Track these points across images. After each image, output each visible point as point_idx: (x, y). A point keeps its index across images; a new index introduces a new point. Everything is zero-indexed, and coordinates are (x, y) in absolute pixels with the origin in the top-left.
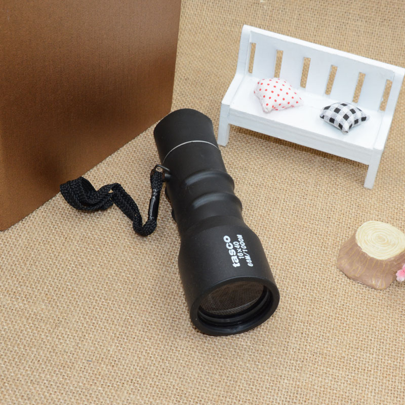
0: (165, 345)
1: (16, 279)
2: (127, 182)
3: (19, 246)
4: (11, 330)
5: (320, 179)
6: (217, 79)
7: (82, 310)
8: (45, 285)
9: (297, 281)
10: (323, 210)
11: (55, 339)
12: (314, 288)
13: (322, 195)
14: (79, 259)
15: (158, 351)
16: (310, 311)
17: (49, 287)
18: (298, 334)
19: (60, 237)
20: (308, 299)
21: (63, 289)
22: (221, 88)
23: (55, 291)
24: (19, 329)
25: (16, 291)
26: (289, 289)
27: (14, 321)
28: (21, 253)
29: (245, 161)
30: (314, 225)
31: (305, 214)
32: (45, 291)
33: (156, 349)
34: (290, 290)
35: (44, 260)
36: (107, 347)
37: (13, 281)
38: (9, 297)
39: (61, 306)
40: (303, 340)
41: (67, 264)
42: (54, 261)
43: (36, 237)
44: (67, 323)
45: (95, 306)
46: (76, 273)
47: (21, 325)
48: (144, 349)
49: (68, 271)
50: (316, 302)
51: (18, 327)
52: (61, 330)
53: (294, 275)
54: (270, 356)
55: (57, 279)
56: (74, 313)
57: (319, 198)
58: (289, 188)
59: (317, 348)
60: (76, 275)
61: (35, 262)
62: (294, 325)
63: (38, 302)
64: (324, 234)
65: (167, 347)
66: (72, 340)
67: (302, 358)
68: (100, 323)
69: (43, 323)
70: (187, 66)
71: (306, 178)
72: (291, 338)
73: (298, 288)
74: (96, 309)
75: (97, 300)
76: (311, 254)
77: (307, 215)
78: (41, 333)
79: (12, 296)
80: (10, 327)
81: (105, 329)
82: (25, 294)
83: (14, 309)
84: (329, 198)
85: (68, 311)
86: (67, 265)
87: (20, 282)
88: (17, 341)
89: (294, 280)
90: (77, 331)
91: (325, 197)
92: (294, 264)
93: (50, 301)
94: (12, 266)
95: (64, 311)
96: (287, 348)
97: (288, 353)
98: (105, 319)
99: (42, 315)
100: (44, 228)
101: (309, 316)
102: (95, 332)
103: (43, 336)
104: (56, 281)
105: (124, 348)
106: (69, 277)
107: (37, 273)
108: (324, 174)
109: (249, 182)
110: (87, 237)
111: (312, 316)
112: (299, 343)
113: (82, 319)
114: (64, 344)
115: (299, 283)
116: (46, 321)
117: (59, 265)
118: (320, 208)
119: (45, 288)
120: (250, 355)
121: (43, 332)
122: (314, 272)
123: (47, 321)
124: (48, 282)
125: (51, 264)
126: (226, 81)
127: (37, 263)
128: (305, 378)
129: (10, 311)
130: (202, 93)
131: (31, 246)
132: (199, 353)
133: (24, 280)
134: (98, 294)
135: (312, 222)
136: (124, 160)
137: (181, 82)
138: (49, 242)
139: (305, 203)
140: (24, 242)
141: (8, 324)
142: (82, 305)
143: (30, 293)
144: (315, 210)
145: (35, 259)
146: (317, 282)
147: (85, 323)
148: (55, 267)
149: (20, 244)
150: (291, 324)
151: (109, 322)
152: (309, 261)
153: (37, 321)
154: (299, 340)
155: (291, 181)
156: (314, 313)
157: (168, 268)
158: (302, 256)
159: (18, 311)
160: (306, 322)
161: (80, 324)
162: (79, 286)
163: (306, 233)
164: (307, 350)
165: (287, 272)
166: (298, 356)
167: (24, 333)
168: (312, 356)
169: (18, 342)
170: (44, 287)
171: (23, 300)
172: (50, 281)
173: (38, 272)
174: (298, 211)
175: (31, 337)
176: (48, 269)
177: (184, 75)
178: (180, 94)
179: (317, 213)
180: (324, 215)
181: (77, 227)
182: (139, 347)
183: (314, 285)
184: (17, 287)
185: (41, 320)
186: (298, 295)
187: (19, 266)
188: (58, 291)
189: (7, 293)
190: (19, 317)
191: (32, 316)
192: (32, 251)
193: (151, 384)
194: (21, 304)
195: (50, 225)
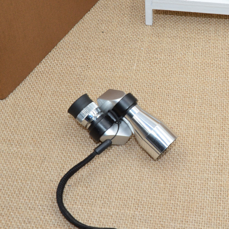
0: (122, 166)
1: (9, 130)
2: (80, 46)
3: (8, 104)
4: (10, 169)
5: (218, 27)
7: (60, 147)
8: (30, 131)
9: (211, 106)
10: (223, 49)
11: (43, 172)
12: (223, 109)
13: (221, 38)
14: (53, 109)
15: (118, 171)
16: (222, 127)
17: (34, 133)
18: (216, 145)
19: (37, 94)
20: (220, 118)
21: (44, 133)
23: (39, 135)
24: (16, 168)
25: (10, 139)
26: (206, 112)
27: (12, 162)
28: (10, 109)
29: (163, 20)
30: (218, 62)
31: (210, 54)
32: (31, 136)
33: (116, 170)
34: (207, 113)
35: (27, 113)
37: (7, 132)
38: (5, 144)
39: (44, 146)
40: (220, 149)
41: (44, 113)
42: (35, 113)
43: (20, 96)
44: (50, 158)
45: (68, 142)
46: (52, 120)
47: (17, 164)
48: (107, 171)
49: (46, 119)
50: (226, 119)
51: (15, 167)
52: (46, 165)
53: (208, 101)
54: (198, 164)
55: (39, 126)
56: (54, 150)
57: (219, 41)
58: (197, 36)
60: (52, 121)
61: (21, 115)
62: (212, 139)
63: (27, 145)
64: (226, 67)
65: (123, 167)
66: (55, 171)
67: (221, 163)
68: (73, 155)
69: (33, 160)
71: (208, 28)
72: (211, 149)
73: (212, 110)
74: (70, 145)
75: (69, 138)
76: (218, 84)
77: (212, 54)
78: (32, 169)
79: (7, 143)
80: (9, 167)
81: (77, 159)
82: (17, 140)
83: (11, 153)
84: (227, 40)
85: (50, 149)
86: (44, 115)
87: (12, 132)
88: (15, 177)
89: (208, 105)
90: (58, 163)
91: (223, 39)
92: (207, 93)
93: (36, 143)
94: (5, 120)
95: (46, 150)
96: (210, 156)
97: (211, 160)
98: (77, 152)
99: (31, 155)
100: (24, 89)
101: (222, 130)
102: (71, 163)
103: (34, 171)
104: (38, 127)
105: (93, 172)
106: (47, 123)
107: (24, 123)
108: (220, 22)
109: (168, 35)
110: (57, 91)
111: (225, 130)
112: (218, 152)
113: (60, 154)
114: (49, 175)
115: (212, 106)
116: (34, 159)
117: (39, 115)
118: (220, 49)
119: (31, 133)
120: (184, 165)
121: (33, 167)
122: (222, 97)
123: (36, 159)
124: (32, 129)
125: (33, 115)
127: (23, 116)
128: (225, 179)
129: (8, 154)
131: (17, 103)
132: (147, 168)
133: (15, 130)
134: (69, 133)
135: (216, 60)
136: (76, 30)
138: (30, 99)
139: (210, 46)
140: (12, 101)
141: (7, 165)
142: (59, 144)
143: (21, 139)
144: (217, 50)
145: (21, 113)
146: (225, 104)
147: (63, 157)
148: (36, 117)
149: (9, 103)
150: (210, 138)
151: (80, 153)
152: (217, 89)
153: (28, 160)
154: (217, 149)
155: (198, 31)
156: (226, 128)
158: (212, 86)
160: (221, 135)
161: (59, 158)
162: (55, 129)
163: (213, 68)
164: (224, 156)
165: (202, 100)
166: (218, 162)
167: (20, 171)
169: (16, 178)
170: (30, 133)
171: (16, 145)
172: (34, 128)
173: (24, 122)
174: (205, 52)
175: (25, 173)
176: (32, 119)
179: (219, 52)
180: (224, 53)
181: (48, 85)
182: (104, 170)
183: (223, 107)
184: (11, 136)
185: (31, 158)
186: (212, 116)
187: (10, 120)
188: (41, 135)
189: (4, 141)
190: (14, 158)
191: (24, 156)
192: (18, 107)
193: (116, 198)
194: (15, 149)
195: (29, 86)
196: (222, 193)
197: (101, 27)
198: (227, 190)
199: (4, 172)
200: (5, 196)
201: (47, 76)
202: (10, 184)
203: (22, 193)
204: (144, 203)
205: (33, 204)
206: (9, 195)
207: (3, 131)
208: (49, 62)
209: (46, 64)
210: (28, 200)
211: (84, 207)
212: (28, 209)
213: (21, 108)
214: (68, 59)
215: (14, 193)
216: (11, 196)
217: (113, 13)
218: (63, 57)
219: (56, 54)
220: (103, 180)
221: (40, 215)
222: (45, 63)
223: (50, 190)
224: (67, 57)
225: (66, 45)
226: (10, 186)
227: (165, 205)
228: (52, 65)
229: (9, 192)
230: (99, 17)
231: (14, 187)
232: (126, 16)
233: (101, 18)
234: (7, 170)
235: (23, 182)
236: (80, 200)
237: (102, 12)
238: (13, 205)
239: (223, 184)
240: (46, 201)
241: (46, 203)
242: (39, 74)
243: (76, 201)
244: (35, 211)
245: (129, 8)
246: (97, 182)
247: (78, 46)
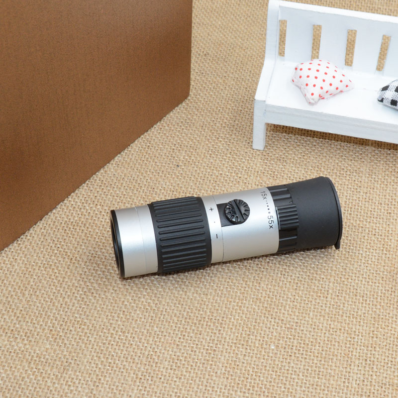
0: (199, 385)
1: (13, 314)
2: (141, 185)
3: (15, 272)
4: (10, 378)
5: (375, 166)
6: (243, 52)
7: (95, 347)
8: (48, 319)
9: (356, 296)
10: (381, 204)
11: (64, 386)
12: (377, 302)
13: (378, 186)
14: (88, 284)
15: (191, 393)
16: (373, 331)
17: (54, 321)
18: (361, 361)
19: (64, 258)
20: (370, 316)
21: (70, 323)
22: (249, 63)
23: (62, 325)
24: (20, 376)
25: (14, 329)
26: (346, 305)
27: (14, 366)
28: (17, 280)
29: (282, 151)
30: (372, 224)
31: (360, 210)
32: (49, 327)
33: (188, 391)
34: (348, 307)
35: (46, 288)
36: (128, 392)
37: (10, 317)
38: (6, 336)
39: (70, 344)
40: (368, 369)
41: (74, 291)
42: (58, 289)
43: (35, 259)
44: (78, 365)
45: (110, 341)
46: (86, 302)
47: (21, 371)
48: (173, 392)
49: (75, 300)
50: (380, 320)
51: (18, 374)
52: (70, 374)
53: (352, 288)
54: (328, 391)
55: (63, 311)
56: (85, 352)
57: (375, 190)
58: (338, 180)
59: (386, 378)
60: (85, 305)
61: (35, 291)
62: (355, 351)
63: (41, 341)
64: (385, 233)
65: (201, 387)
66: (85, 386)
67: (368, 392)
68: (117, 362)
69: (49, 366)
70: (206, 39)
71: (359, 167)
72: (352, 367)
73: (357, 304)
74: (112, 345)
75: (112, 334)
76: (370, 260)
77: (362, 212)
78: (47, 379)
79: (9, 335)
80: (8, 375)
81: (124, 369)
82: (25, 331)
83: (13, 351)
84: (388, 190)
85: (78, 349)
86: (74, 293)
87: (18, 317)
88: (17, 391)
89: (351, 294)
90: (90, 374)
91: (383, 188)
92: (351, 274)
93: (56, 338)
94: (7, 297)
95: (73, 350)
96: (349, 379)
97: (350, 386)
98: (124, 357)
99: (47, 357)
100: (43, 248)
101: (373, 337)
102: (112, 374)
103: (49, 384)
104: (61, 313)
105: (149, 391)
106: (77, 307)
107: (39, 305)
108: (379, 159)
109: (289, 175)
110: (97, 256)
111: (377, 338)
112: (363, 372)
113: (95, 358)
114: (75, 392)
115: (358, 297)
116: (52, 364)
117: (64, 293)
118: (377, 203)
119: (49, 322)
120: (304, 391)
121: (48, 378)
122: (375, 283)
123: (54, 364)
124: (52, 315)
125: (54, 293)
126: (254, 53)
127: (38, 292)
129: (8, 354)
130: (226, 70)
131: (30, 271)
132: (241, 392)
133: (23, 315)
134: (114, 326)
135: (368, 221)
136: (137, 158)
137: (200, 58)
138: (51, 265)
139: (359, 198)
140: (21, 267)
141: (6, 370)
142: (95, 341)
143: (31, 330)
144: (371, 205)
145: (36, 287)
146: (380, 294)
147: (99, 364)
148: (59, 295)
149: (16, 270)
150: (351, 349)
151: (129, 360)
152: (368, 268)
153: (41, 365)
154: (362, 369)
155: (340, 171)
156: (379, 333)
157: (197, 289)
158: (359, 264)
159: (18, 353)
160: (370, 346)
161: (93, 365)
162: (90, 318)
163: (363, 235)
164: (373, 381)
165: (342, 285)
166: (362, 389)
167: (26, 381)
168: (380, 389)
169: (20, 393)
170: (47, 322)
171: (23, 339)
172: (54, 313)
173: (40, 303)
174: (351, 208)
175: (35, 385)
176: (52, 299)
177: (203, 50)
178: (199, 73)
179: (374, 209)
180: (383, 211)
181: (83, 245)
182: (167, 389)
183: (377, 298)
184: (15, 324)
185: (46, 363)
186: (357, 312)
187: (16, 298)
188: (65, 325)
189: (3, 332)
190: (19, 361)
191: (35, 358)
192: (31, 278)
194: (20, 345)
195: (51, 245)
197: (178, 155)
201: (83, 230)
208: (87, 208)
209: (82, 210)
213: (36, 280)
214: (120, 204)
217: (199, 134)
218: (112, 201)
219: (101, 194)
222: (81, 209)
224: (118, 200)
225: (117, 182)
228: (92, 213)
230: (177, 140)
232: (221, 141)
233: (179, 141)
237: (181, 132)
242: (70, 226)
245: (226, 128)
247: (137, 185)
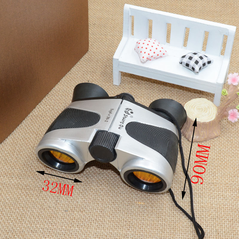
0: (113, 193)
1: (9, 165)
4: (12, 199)
8: (28, 166)
11: (41, 200)
15: (109, 197)
19: (33, 134)
25: (11, 173)
27: (13, 192)
28: (9, 148)
32: (29, 170)
35: (25, 150)
36: (76, 200)
37: (8, 167)
42: (32, 150)
43: (18, 136)
47: (18, 194)
51: (16, 196)
59: (210, 180)
66: (53, 199)
70: (93, 16)
79: (8, 176)
80: (11, 197)
82: (17, 174)
83: (12, 184)
87: (12, 166)
94: (5, 157)
99: (30, 186)
100: (21, 130)
103: (33, 200)
114: (48, 203)
116: (33, 190)
121: (33, 197)
125: (30, 152)
127: (21, 153)
128: (206, 201)
129: (9, 186)
131: (16, 143)
133: (15, 165)
136: (65, 80)
138: (26, 138)
140: (10, 141)
143: (20, 173)
145: (19, 150)
153: (28, 190)
159: (14, 185)
167: (21, 200)
169: (18, 206)
170: (28, 168)
171: (16, 178)
172: (31, 163)
173: (23, 158)
175: (26, 201)
176: (29, 156)
177: (92, 22)
184: (11, 170)
185: (30, 189)
187: (10, 157)
189: (5, 175)
190: (15, 189)
191: (24, 187)
192: (17, 146)
193: (109, 220)
194: (15, 181)
195: (25, 128)
196: (204, 213)
197: (86, 77)
198: (208, 210)
199: (7, 201)
200: (9, 221)
201: (41, 119)
202: (13, 211)
203: (24, 219)
204: (134, 224)
205: (35, 227)
206: (12, 221)
207: (4, 166)
208: (42, 107)
209: (40, 109)
210: (29, 224)
211: (81, 229)
212: (30, 232)
213: (19, 147)
214: (59, 104)
215: (17, 219)
216: (14, 221)
217: (96, 65)
218: (54, 103)
219: (48, 100)
220: (96, 206)
221: (41, 237)
222: (38, 108)
223: (49, 215)
224: (58, 102)
225: (56, 93)
226: (12, 213)
227: (154, 225)
228: (45, 110)
229: (12, 218)
230: (85, 69)
231: (16, 214)
232: (108, 68)
233: (86, 69)
234: (9, 199)
235: (24, 209)
236: (77, 223)
237: (86, 65)
238: (16, 229)
239: (204, 205)
240: (46, 224)
241: (46, 226)
242: (34, 117)
243: (73, 224)
244: (37, 234)
245: (110, 61)
246: (91, 208)
247: (67, 93)
